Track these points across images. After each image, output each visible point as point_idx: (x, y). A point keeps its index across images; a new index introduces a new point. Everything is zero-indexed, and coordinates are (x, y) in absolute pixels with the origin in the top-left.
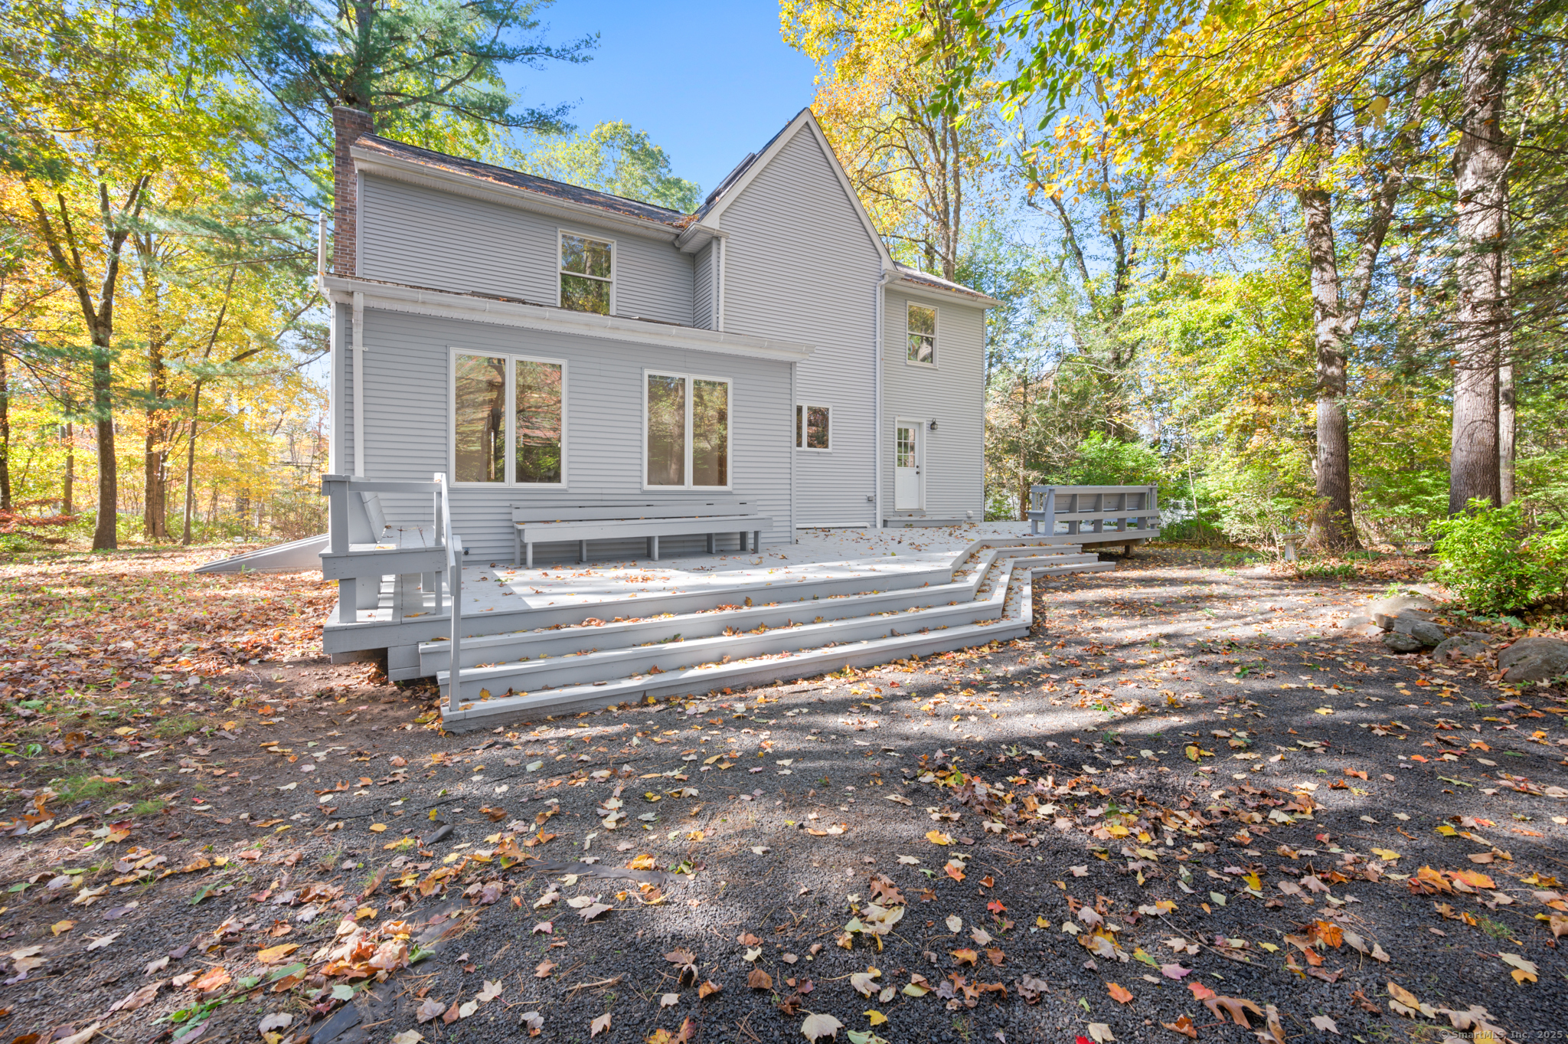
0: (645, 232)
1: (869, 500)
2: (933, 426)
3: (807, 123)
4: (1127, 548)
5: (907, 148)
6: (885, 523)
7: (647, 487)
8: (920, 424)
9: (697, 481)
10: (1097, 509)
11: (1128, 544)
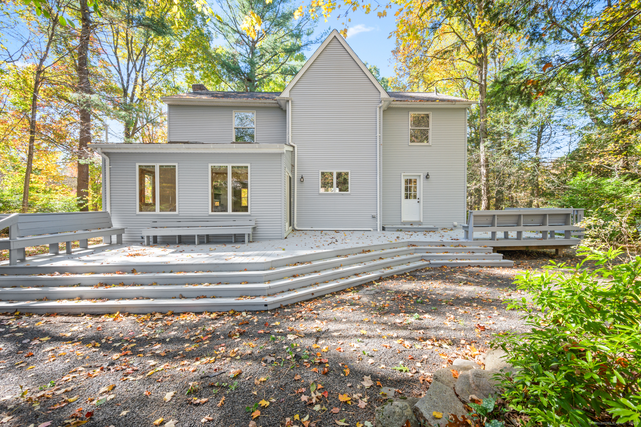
0: (266, 105)
1: (373, 217)
2: (427, 177)
3: (335, 36)
4: (557, 250)
5: (454, 32)
6: (384, 229)
7: (210, 213)
8: (420, 176)
9: (234, 210)
10: (543, 224)
11: (558, 248)
